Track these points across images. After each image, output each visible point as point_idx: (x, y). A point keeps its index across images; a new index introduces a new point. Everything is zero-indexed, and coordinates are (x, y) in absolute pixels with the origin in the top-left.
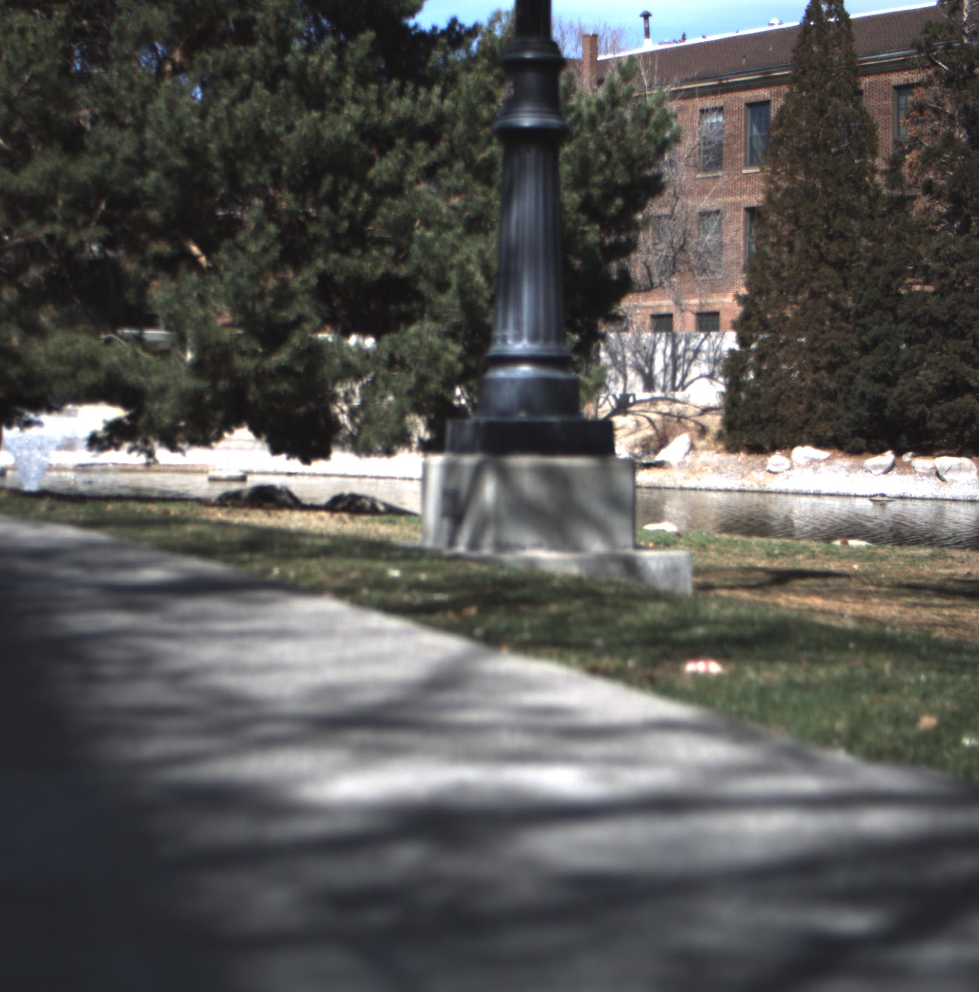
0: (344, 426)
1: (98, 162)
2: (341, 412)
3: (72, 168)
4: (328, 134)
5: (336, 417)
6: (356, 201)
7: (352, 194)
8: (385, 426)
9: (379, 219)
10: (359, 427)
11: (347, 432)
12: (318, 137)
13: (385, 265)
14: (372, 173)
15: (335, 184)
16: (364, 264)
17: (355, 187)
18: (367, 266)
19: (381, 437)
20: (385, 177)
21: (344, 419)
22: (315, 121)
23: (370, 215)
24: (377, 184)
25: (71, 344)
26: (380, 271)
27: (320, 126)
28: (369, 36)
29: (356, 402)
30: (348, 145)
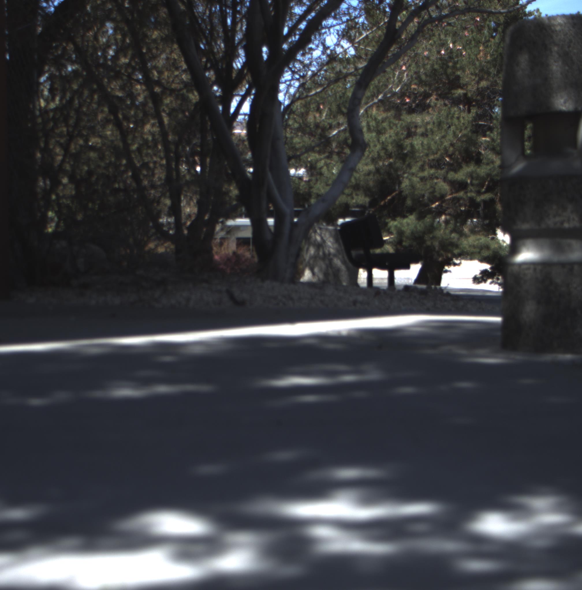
1: (489, 167)
3: (478, 170)
25: (479, 240)
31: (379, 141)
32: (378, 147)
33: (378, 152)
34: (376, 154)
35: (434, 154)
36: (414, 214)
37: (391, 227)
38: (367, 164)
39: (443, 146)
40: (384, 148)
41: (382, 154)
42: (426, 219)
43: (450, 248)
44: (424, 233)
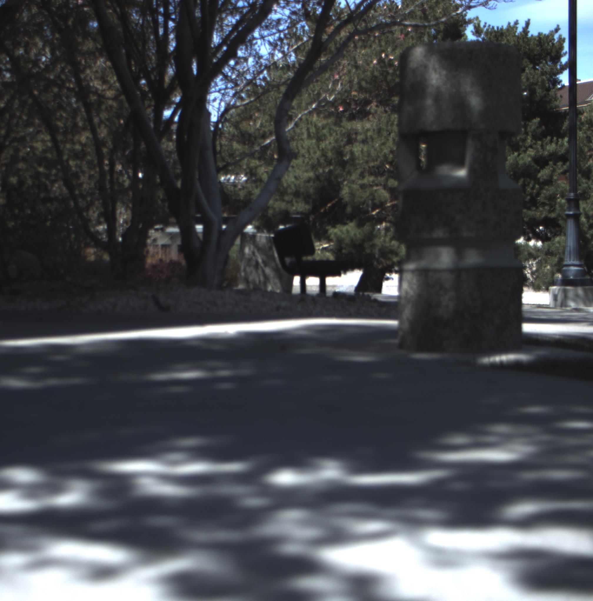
0: (529, 279)
2: (528, 273)
4: (521, 162)
5: (526, 275)
6: (533, 188)
7: (531, 185)
8: (546, 279)
9: (542, 195)
10: (535, 279)
11: (530, 281)
12: (517, 164)
13: (545, 213)
14: (539, 175)
15: (524, 182)
16: (537, 213)
17: (532, 182)
18: (538, 214)
19: (544, 283)
20: (545, 177)
21: (529, 276)
22: (516, 158)
23: (538, 194)
24: (541, 180)
26: (543, 216)
27: (518, 159)
28: (537, 120)
29: (534, 269)
30: (529, 166)
31: (318, 147)
32: (318, 153)
33: (318, 159)
34: (316, 161)
35: (373, 161)
36: (354, 221)
37: (331, 234)
38: (307, 171)
39: (383, 153)
40: (324, 155)
41: (322, 160)
42: (365, 227)
43: (390, 255)
44: (363, 241)
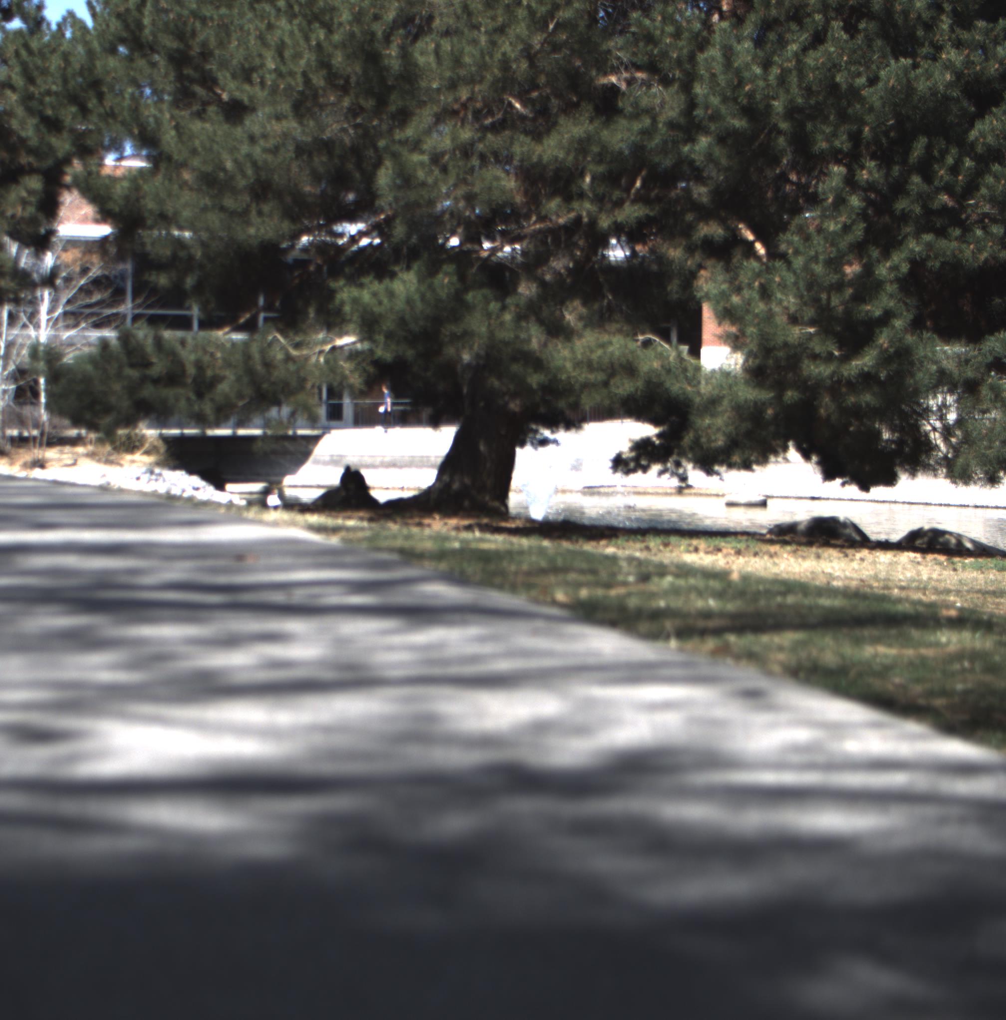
1: (637, 126)
3: (605, 133)
7: (950, 160)
16: (964, 246)
17: (954, 151)
21: (936, 438)
22: (906, 71)
23: (971, 188)
24: (979, 149)
25: (603, 346)
27: (912, 75)
29: (952, 417)
